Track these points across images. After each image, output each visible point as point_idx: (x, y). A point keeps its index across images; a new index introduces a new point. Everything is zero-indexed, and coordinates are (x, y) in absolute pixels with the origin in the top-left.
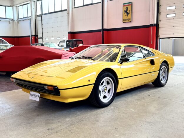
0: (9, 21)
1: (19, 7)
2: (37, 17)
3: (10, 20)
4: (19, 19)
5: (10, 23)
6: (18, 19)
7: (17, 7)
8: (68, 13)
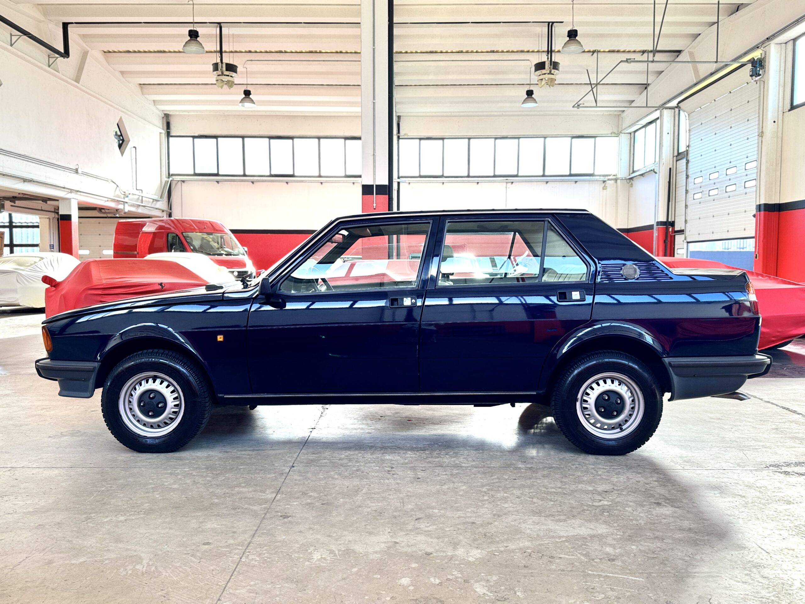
0: (604, 182)
1: (636, 134)
2: (677, 161)
3: (607, 178)
4: (634, 172)
5: (604, 188)
6: (631, 171)
7: (632, 134)
8: (761, 134)
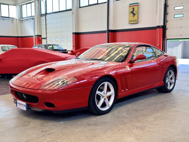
1: (23, 6)
2: (41, 17)
3: (13, 19)
5: (13, 22)
6: (21, 18)
8: (73, 13)
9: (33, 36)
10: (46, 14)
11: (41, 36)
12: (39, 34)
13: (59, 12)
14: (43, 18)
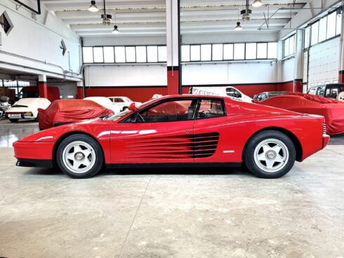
1: (286, 41)
2: (303, 52)
3: (272, 60)
4: (284, 57)
5: (271, 65)
8: (342, 40)
9: (292, 81)
10: (310, 47)
11: (301, 80)
12: (299, 78)
13: (327, 40)
14: (306, 53)
